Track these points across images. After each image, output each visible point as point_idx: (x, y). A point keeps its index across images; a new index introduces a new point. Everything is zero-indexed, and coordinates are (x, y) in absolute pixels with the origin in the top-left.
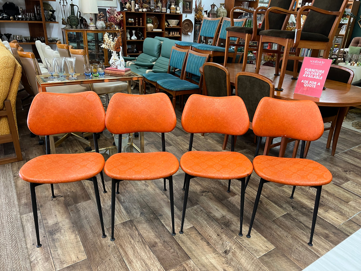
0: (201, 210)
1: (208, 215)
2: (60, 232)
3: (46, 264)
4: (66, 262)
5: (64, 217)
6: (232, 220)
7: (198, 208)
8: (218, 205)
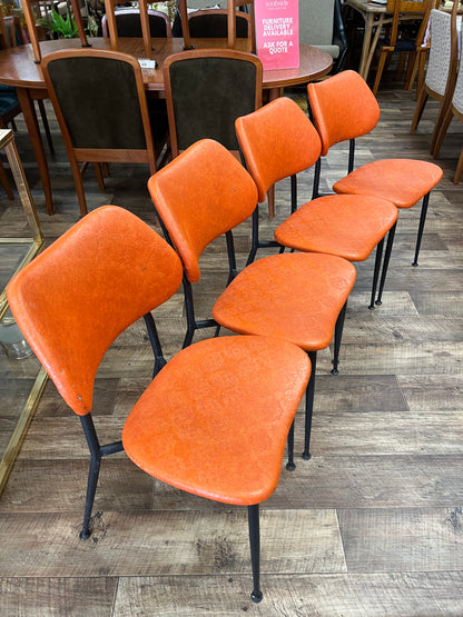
0: (142, 587)
1: (170, 583)
2: (232, 543)
3: (322, 589)
4: (332, 548)
5: (186, 527)
6: (220, 533)
7: (128, 590)
8: (158, 527)
